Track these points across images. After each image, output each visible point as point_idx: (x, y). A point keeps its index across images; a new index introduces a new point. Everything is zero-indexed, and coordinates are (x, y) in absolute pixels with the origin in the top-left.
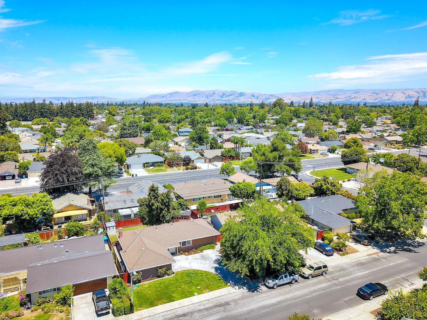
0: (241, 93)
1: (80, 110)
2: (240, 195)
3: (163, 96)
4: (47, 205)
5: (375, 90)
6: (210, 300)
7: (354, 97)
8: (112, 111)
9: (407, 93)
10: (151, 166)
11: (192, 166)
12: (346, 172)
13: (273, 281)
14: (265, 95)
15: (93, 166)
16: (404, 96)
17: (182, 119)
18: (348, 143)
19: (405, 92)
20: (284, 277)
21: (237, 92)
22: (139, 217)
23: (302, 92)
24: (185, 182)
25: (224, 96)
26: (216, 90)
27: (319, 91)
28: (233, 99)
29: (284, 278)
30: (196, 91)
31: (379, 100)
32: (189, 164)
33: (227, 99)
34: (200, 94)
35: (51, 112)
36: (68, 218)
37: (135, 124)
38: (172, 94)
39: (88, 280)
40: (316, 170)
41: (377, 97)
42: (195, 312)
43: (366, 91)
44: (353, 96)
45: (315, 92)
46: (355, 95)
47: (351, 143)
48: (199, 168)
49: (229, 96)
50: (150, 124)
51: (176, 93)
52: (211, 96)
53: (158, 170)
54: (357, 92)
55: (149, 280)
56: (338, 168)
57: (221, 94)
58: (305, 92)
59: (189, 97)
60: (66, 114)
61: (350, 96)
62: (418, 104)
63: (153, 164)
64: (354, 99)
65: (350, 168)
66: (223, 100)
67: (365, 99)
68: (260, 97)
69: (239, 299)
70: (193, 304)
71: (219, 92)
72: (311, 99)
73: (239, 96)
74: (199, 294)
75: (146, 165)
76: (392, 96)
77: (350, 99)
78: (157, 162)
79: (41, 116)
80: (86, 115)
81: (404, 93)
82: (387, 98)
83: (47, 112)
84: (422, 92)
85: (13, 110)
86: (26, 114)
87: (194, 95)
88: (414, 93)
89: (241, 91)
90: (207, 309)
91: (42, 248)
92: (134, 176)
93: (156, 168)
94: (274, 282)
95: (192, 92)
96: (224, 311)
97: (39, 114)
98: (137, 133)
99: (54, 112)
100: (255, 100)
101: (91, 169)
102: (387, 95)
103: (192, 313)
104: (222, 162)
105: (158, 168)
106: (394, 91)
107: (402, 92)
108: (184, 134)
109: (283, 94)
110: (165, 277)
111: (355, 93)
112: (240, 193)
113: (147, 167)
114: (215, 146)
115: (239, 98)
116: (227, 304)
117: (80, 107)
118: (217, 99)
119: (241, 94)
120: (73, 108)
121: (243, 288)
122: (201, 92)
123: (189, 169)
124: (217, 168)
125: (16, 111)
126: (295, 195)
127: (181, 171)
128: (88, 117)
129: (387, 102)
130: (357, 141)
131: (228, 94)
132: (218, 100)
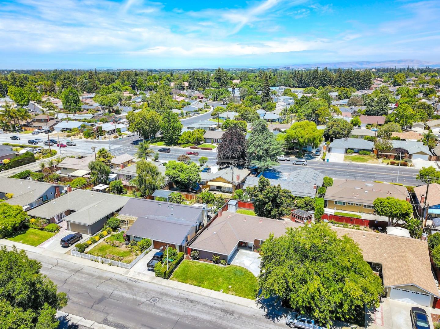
1: (357, 78)
6: (225, 303)
8: (398, 79)
10: (355, 152)
11: (405, 161)
13: (292, 318)
20: (306, 321)
29: (306, 323)
32: (403, 159)
35: (330, 80)
36: (219, 188)
39: (160, 241)
42: (201, 303)
48: (411, 166)
53: (358, 158)
55: (205, 261)
60: (343, 83)
63: (358, 151)
69: (247, 316)
74: (224, 292)
75: (349, 151)
78: (363, 150)
79: (320, 83)
80: (362, 84)
83: (326, 80)
85: (299, 77)
86: (309, 82)
90: (212, 307)
92: (326, 160)
94: (292, 321)
96: (220, 317)
97: (319, 82)
98: (385, 111)
99: (332, 80)
103: (198, 303)
105: (362, 157)
110: (218, 265)
116: (232, 313)
117: (357, 76)
120: (351, 77)
121: (264, 309)
123: (395, 164)
125: (301, 78)
127: (384, 165)
128: (364, 86)
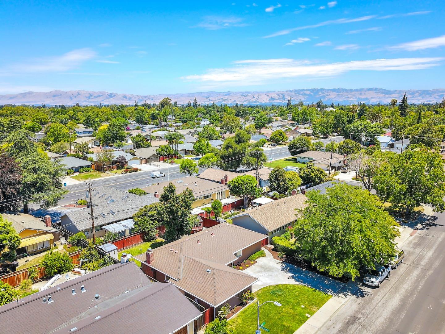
0: (111, 94)
2: (245, 191)
3: (12, 97)
4: (8, 233)
5: (243, 93)
6: (332, 319)
7: (226, 99)
9: (270, 96)
10: (75, 172)
11: (129, 168)
12: (297, 162)
13: (376, 278)
14: (138, 96)
15: (35, 170)
16: (268, 98)
17: (65, 120)
18: (275, 136)
19: (268, 94)
21: (106, 93)
22: (138, 233)
23: (177, 94)
24: (158, 184)
25: (91, 97)
26: (81, 91)
27: (192, 93)
28: (102, 101)
29: (384, 273)
30: (56, 91)
31: (247, 102)
33: (95, 100)
34: (61, 95)
37: (17, 124)
38: (24, 95)
40: (272, 161)
41: (246, 99)
43: (235, 93)
44: (224, 98)
45: (189, 94)
46: (227, 97)
47: (278, 136)
48: (141, 170)
49: (97, 97)
50: (35, 125)
51: (29, 93)
52: (75, 97)
54: (228, 94)
55: (234, 313)
56: (285, 159)
57: (88, 95)
58: (179, 94)
59: (48, 98)
61: (222, 98)
62: (290, 103)
63: (78, 170)
64: (226, 101)
65: (300, 157)
66: (90, 102)
67: (235, 101)
68: (133, 99)
70: (319, 329)
71: (85, 93)
72: (195, 99)
73: (109, 97)
74: (311, 314)
75: (69, 171)
76: (258, 98)
77: (222, 101)
78: (82, 167)
81: (268, 96)
82: (254, 100)
84: (282, 94)
87: (54, 96)
88: (276, 95)
89: (111, 92)
91: (52, 301)
93: (83, 174)
94: (379, 280)
95: (51, 92)
100: (128, 101)
101: (35, 176)
102: (254, 97)
104: (160, 161)
105: (87, 174)
106: (259, 94)
107: (266, 95)
108: (83, 135)
109: (157, 95)
110: (250, 304)
111: (226, 95)
112: (245, 188)
113: (70, 173)
114: (142, 144)
115: (110, 99)
118: (83, 100)
119: (111, 96)
121: (348, 294)
122: (63, 92)
123: (129, 172)
124: (160, 168)
126: (290, 186)
127: (120, 175)
129: (254, 103)
130: (282, 133)
131: (96, 95)
132: (85, 101)
